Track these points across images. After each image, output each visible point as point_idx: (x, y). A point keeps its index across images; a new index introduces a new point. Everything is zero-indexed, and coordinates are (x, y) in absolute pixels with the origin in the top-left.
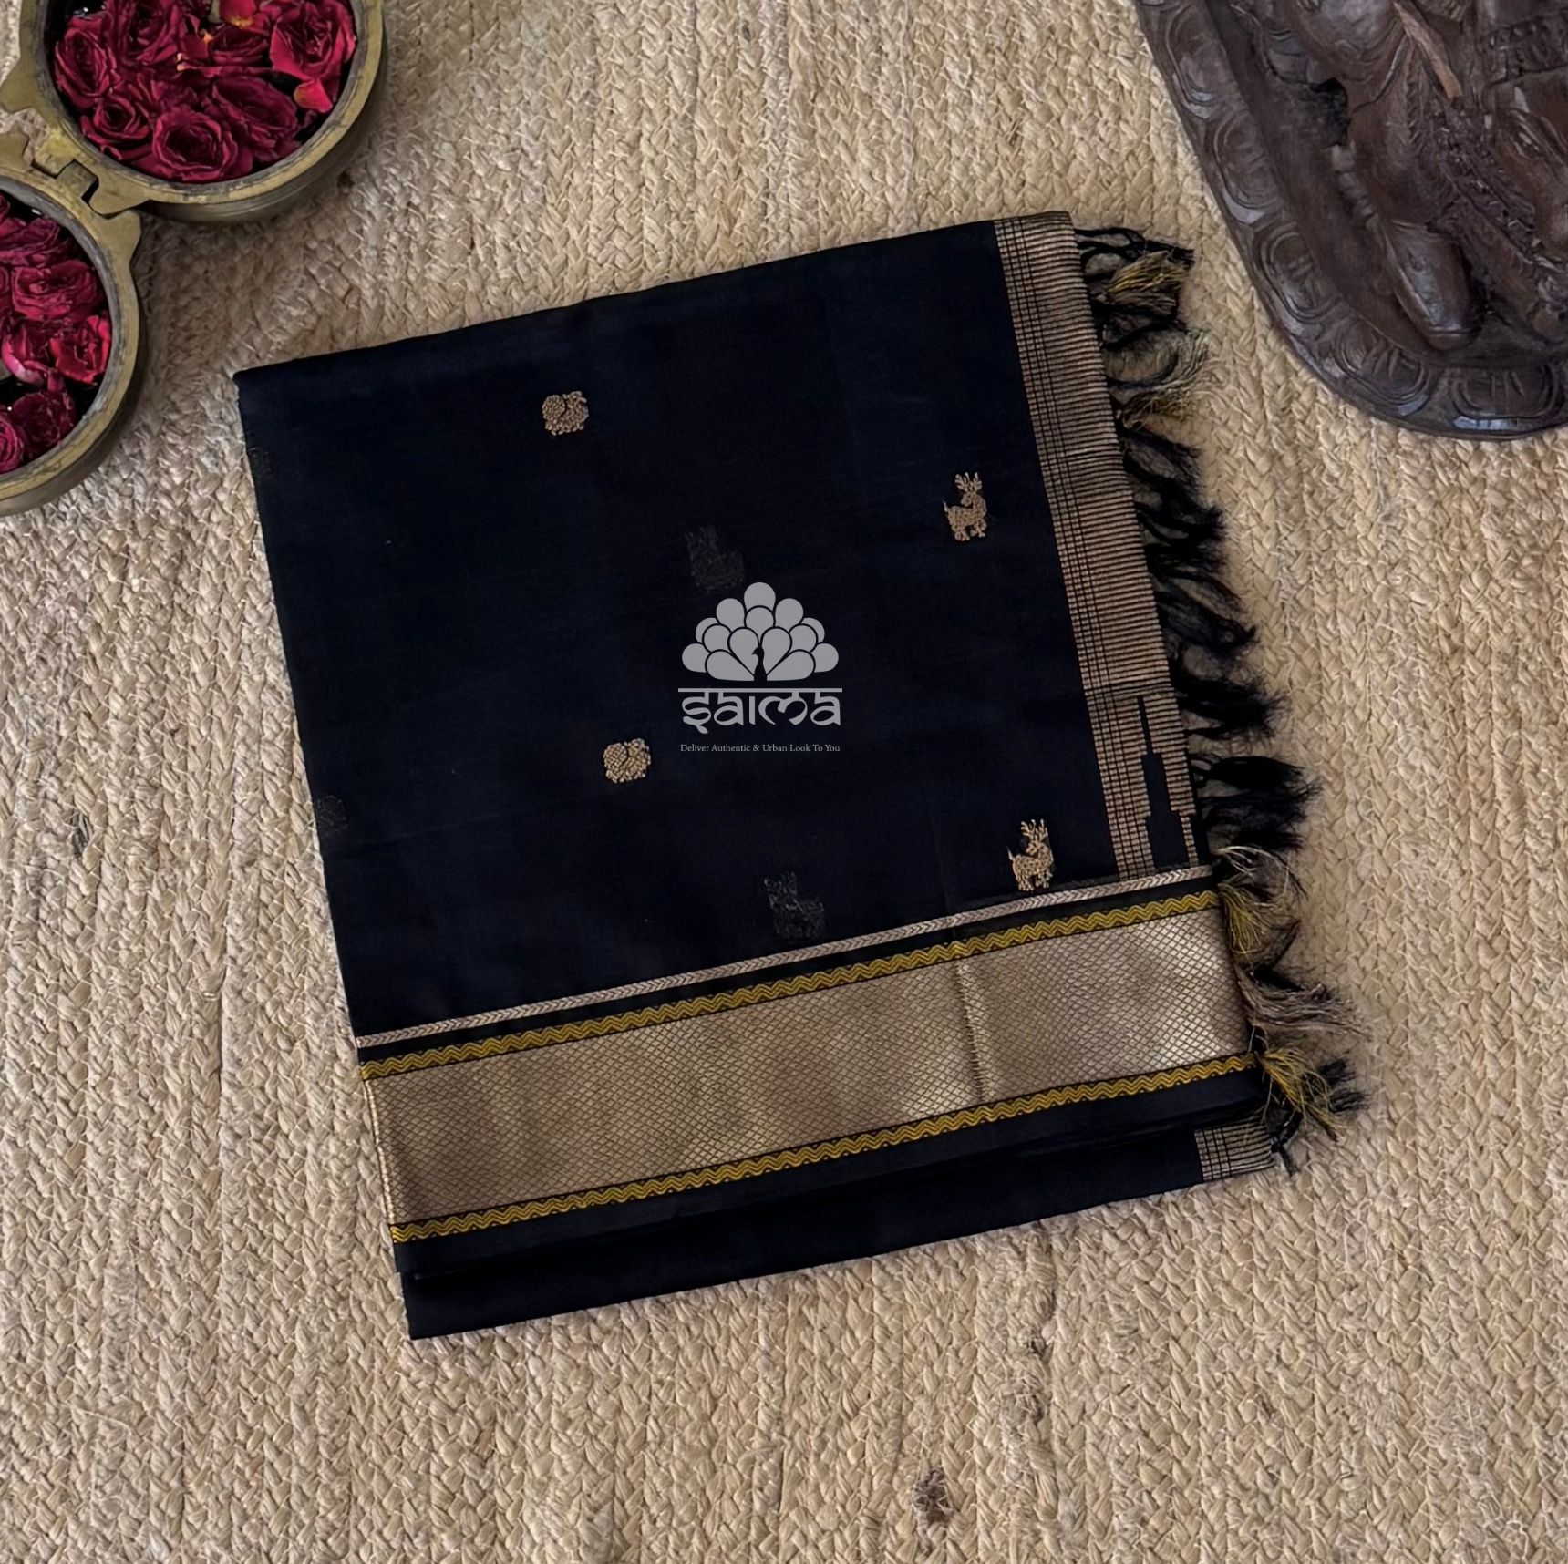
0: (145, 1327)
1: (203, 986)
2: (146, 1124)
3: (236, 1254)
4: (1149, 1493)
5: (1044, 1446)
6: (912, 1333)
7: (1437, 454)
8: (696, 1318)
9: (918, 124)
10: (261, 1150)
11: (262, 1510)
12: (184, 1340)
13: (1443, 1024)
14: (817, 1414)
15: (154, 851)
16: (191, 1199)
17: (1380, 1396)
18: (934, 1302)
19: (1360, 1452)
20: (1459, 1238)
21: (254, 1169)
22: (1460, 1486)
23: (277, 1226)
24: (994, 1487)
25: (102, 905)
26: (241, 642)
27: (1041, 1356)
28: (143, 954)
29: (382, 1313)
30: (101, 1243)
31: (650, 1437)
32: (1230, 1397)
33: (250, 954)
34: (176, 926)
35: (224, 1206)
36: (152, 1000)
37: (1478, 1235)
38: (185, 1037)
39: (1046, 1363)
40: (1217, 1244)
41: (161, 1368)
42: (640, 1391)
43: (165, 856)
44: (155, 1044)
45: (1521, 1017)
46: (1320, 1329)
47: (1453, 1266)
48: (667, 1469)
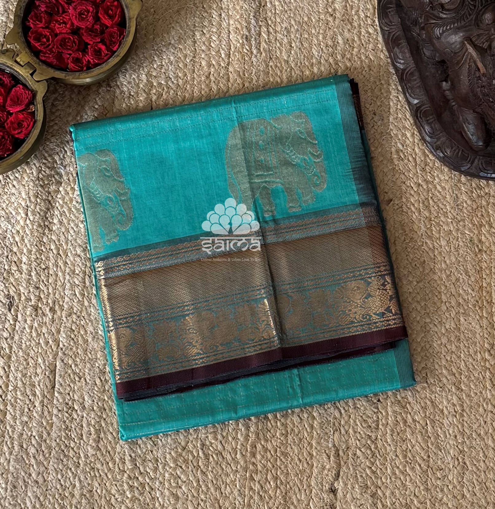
0: (24, 477)
1: (51, 357)
2: (28, 405)
3: (57, 452)
6: (290, 483)
7: (474, 185)
8: (215, 478)
10: (67, 415)
12: (37, 482)
13: (473, 378)
15: (37, 310)
16: (42, 432)
18: (298, 472)
20: (477, 453)
21: (65, 422)
23: (72, 442)
25: (17, 328)
27: (334, 492)
28: (30, 345)
29: (106, 474)
30: (10, 446)
33: (68, 347)
34: (42, 336)
35: (54, 435)
36: (33, 362)
37: (484, 452)
38: (43, 375)
39: (335, 495)
40: (395, 454)
41: (28, 491)
42: (195, 503)
43: (40, 312)
44: (33, 377)
46: (429, 485)
47: (475, 463)
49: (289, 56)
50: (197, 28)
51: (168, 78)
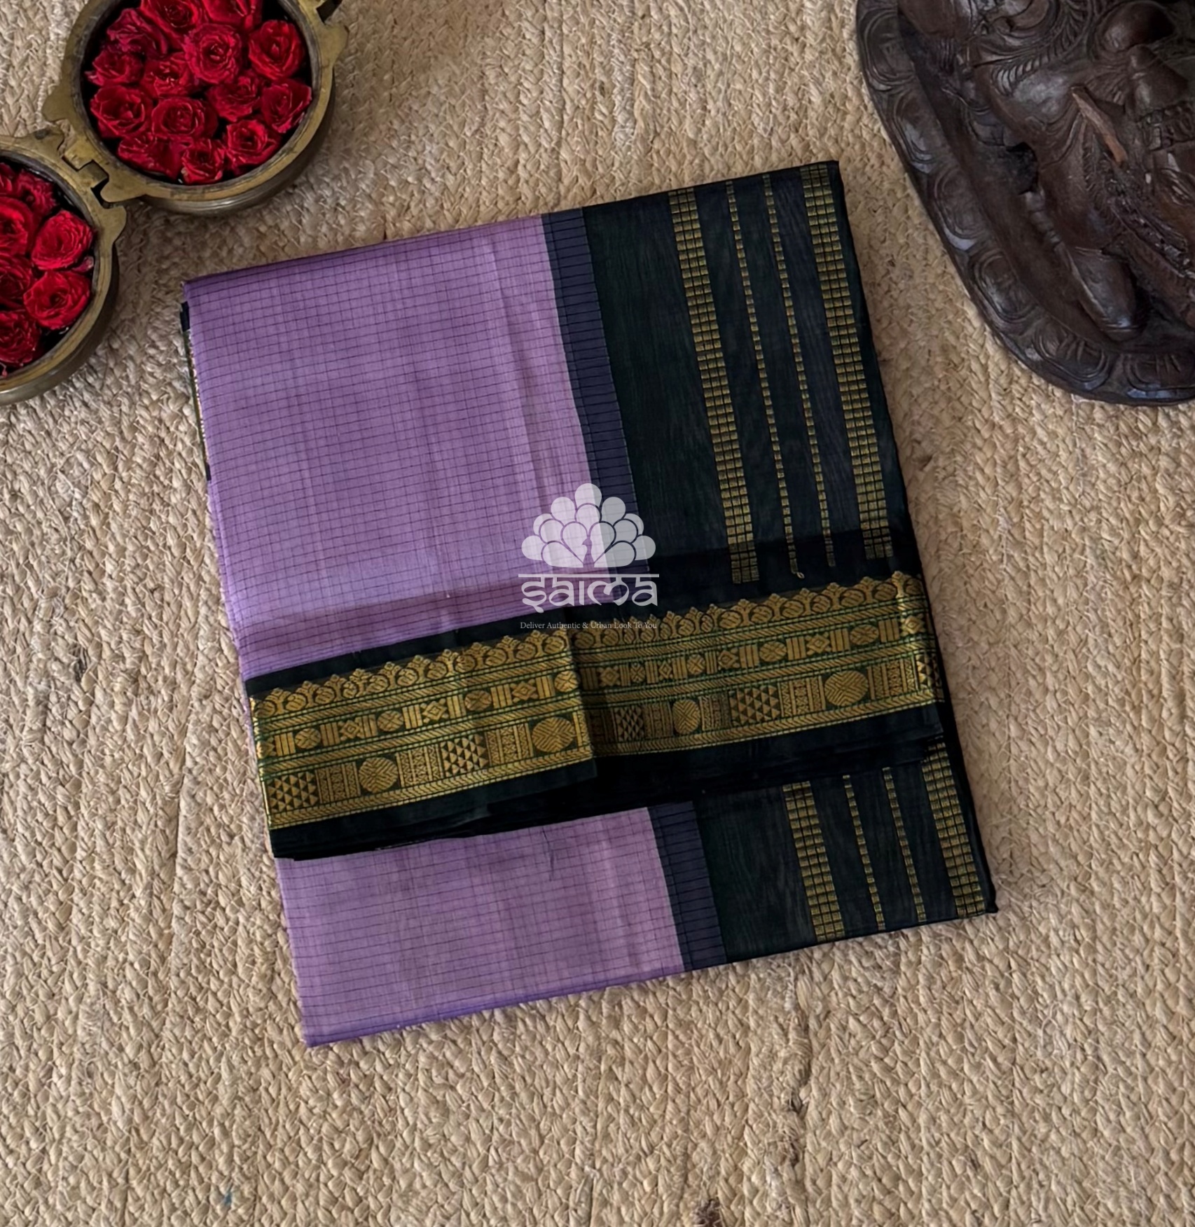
1: (167, 789)
2: (118, 892)
3: (180, 1001)
5: (799, 1185)
6: (698, 1090)
7: (1123, 426)
8: (529, 1070)
10: (204, 919)
11: (187, 1203)
12: (136, 1066)
13: (1119, 867)
14: (621, 1150)
15: (136, 681)
16: (149, 955)
17: (1063, 1159)
18: (716, 1065)
19: (1047, 1202)
20: (1128, 1036)
21: (198, 933)
23: (212, 979)
24: (759, 1215)
25: (94, 720)
27: (798, 1112)
28: (122, 759)
29: (289, 1052)
30: (79, 984)
31: (491, 1163)
32: (946, 1154)
33: (203, 767)
34: (149, 741)
35: (173, 962)
36: (128, 796)
37: (1143, 1034)
38: (152, 826)
39: (802, 1118)
40: (937, 1032)
41: (117, 1086)
42: (484, 1125)
43: (143, 685)
44: (128, 831)
45: (1181, 866)
46: (1016, 1102)
47: (1123, 1059)
48: (504, 1189)
49: (700, 130)
50: (488, 61)
51: (422, 172)
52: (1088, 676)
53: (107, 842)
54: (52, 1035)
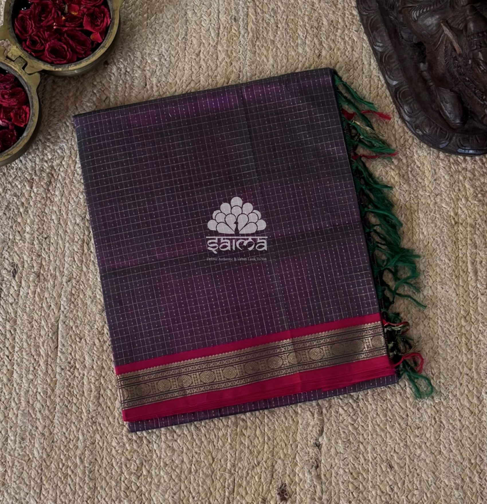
0: (31, 430)
1: (53, 320)
2: (33, 364)
3: (61, 407)
4: (352, 493)
5: (319, 477)
6: (277, 439)
7: (451, 160)
8: (208, 432)
9: (289, 50)
10: (69, 373)
11: (67, 491)
12: (43, 434)
13: (450, 343)
14: (246, 464)
15: (38, 276)
16: (47, 389)
17: (427, 464)
18: (284, 429)
19: (420, 481)
20: (454, 413)
21: (67, 380)
22: (452, 494)
23: (74, 398)
24: (302, 490)
25: (21, 293)
26: (68, 210)
27: (318, 447)
28: (34, 309)
29: (107, 428)
30: (17, 402)
31: (192, 470)
32: (379, 462)
33: (68, 310)
34: (45, 300)
35: (57, 392)
36: (36, 324)
37: (460, 412)
38: (47, 336)
39: (320, 449)
40: (376, 413)
41: (36, 443)
42: (189, 455)
43: (42, 278)
44: (37, 338)
45: (475, 342)
46: (408, 442)
47: (451, 422)
48: (198, 481)
49: (275, 36)
51: (161, 56)
52: (437, 265)
53: (28, 344)
54: (7, 424)
